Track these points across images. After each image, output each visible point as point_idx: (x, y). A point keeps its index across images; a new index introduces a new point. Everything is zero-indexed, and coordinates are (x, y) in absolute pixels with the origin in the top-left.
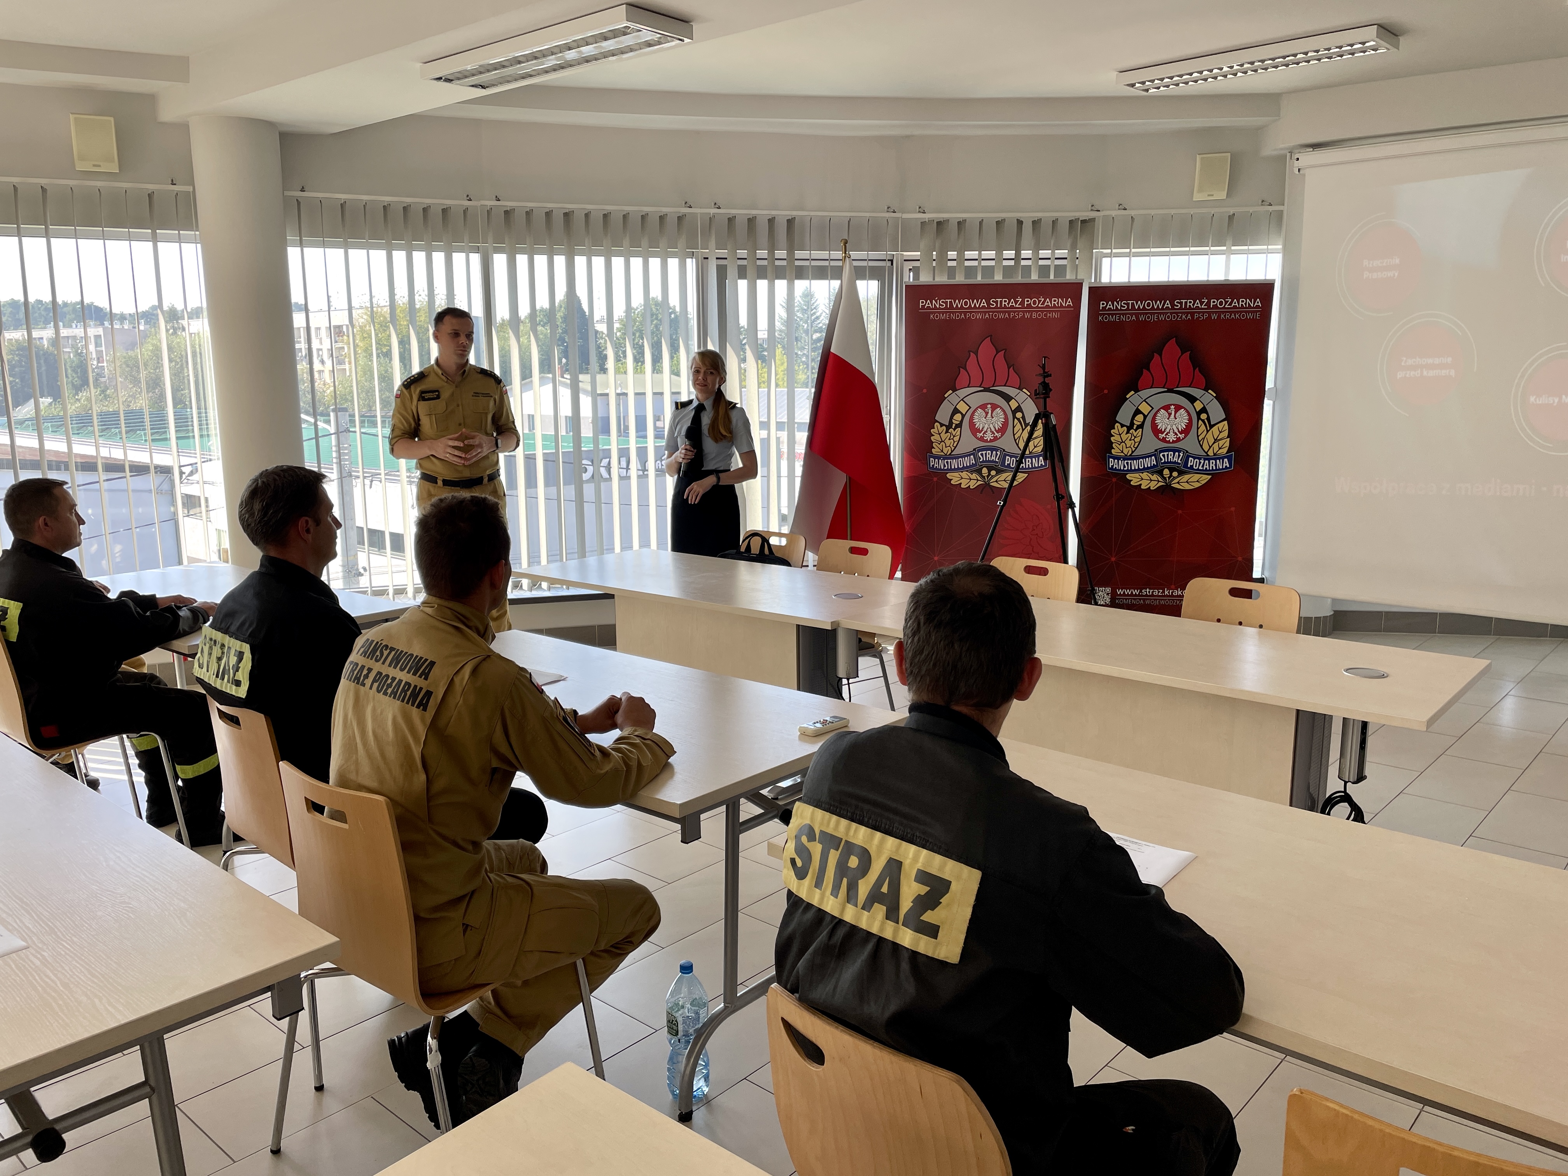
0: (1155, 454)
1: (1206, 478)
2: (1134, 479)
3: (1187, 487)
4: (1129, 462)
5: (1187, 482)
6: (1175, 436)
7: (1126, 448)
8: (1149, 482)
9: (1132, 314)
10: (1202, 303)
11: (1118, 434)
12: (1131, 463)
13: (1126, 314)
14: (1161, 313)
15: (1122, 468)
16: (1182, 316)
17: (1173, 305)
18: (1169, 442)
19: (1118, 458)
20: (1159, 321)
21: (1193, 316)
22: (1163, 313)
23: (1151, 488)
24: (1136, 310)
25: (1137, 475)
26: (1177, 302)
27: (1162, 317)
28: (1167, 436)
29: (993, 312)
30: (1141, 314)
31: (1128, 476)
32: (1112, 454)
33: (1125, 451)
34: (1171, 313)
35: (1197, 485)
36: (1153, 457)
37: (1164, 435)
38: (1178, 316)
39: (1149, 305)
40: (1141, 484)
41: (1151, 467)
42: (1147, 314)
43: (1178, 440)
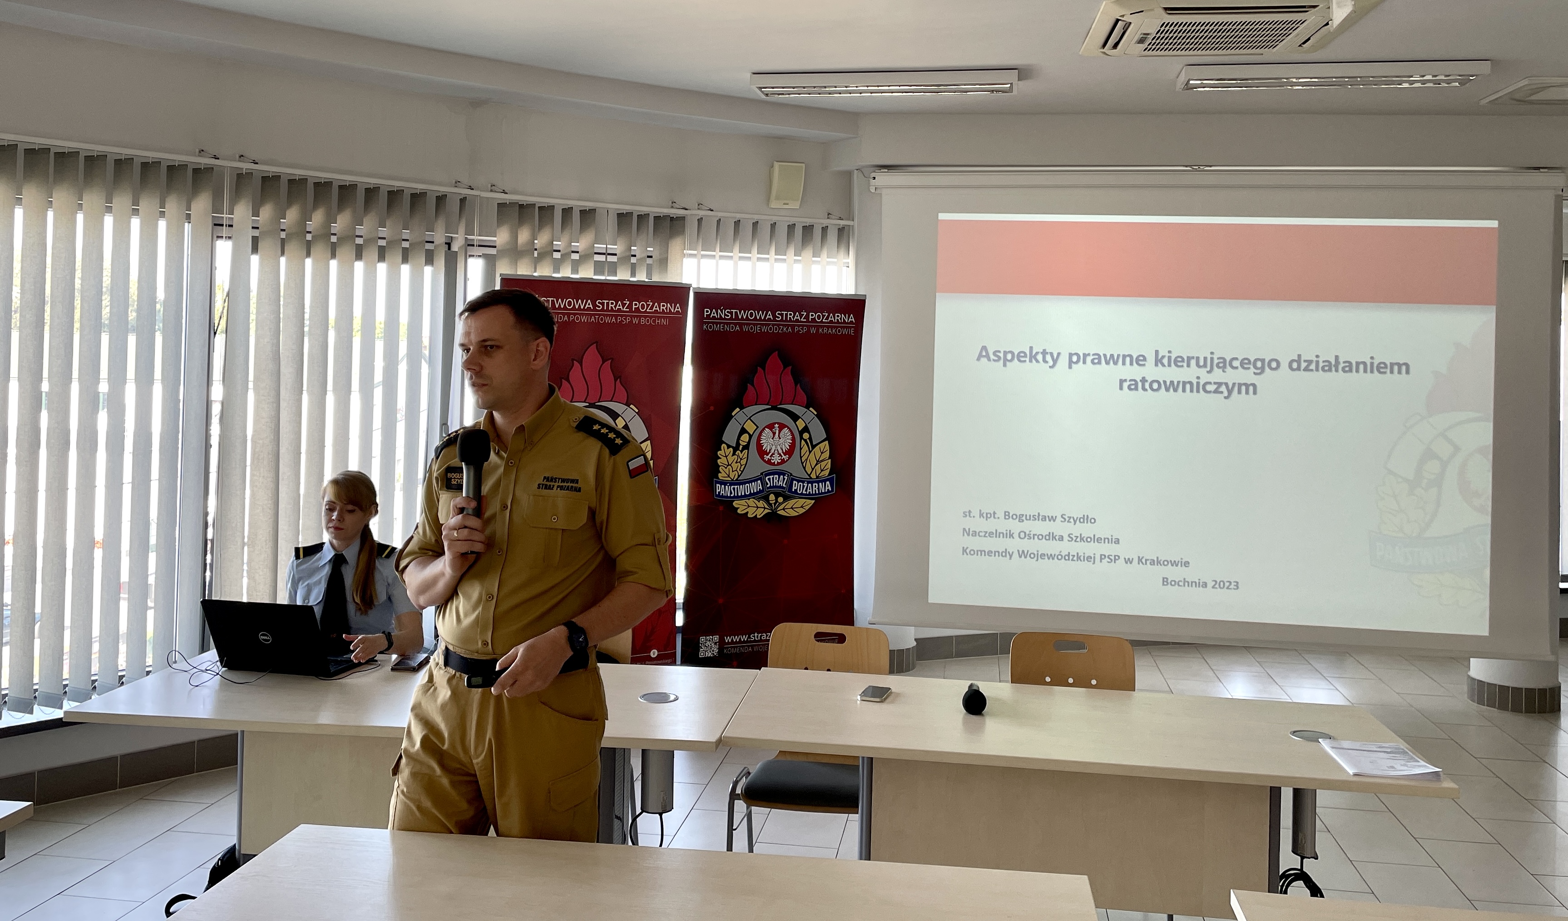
0: (761, 478)
1: (810, 503)
2: (741, 506)
3: (793, 513)
4: (736, 487)
5: (792, 508)
6: (780, 458)
7: (733, 471)
8: (755, 509)
9: (736, 324)
10: (801, 316)
11: (725, 455)
12: (737, 488)
13: (730, 323)
14: (763, 325)
15: (729, 495)
16: (783, 328)
17: (774, 316)
18: (773, 464)
19: (724, 483)
20: (762, 333)
21: (793, 329)
22: (766, 325)
23: (758, 517)
24: (740, 320)
25: (743, 502)
26: (778, 314)
27: (764, 329)
28: (772, 458)
29: (600, 315)
30: (744, 324)
31: (735, 504)
32: (719, 479)
33: (732, 476)
34: (773, 325)
35: (801, 511)
36: (759, 481)
37: (768, 457)
38: (780, 328)
39: (751, 315)
40: (747, 512)
41: (757, 493)
42: (749, 324)
43: (783, 462)
